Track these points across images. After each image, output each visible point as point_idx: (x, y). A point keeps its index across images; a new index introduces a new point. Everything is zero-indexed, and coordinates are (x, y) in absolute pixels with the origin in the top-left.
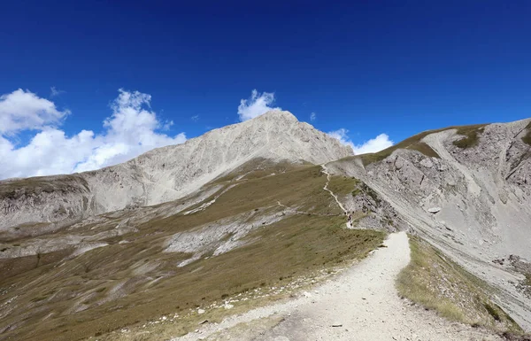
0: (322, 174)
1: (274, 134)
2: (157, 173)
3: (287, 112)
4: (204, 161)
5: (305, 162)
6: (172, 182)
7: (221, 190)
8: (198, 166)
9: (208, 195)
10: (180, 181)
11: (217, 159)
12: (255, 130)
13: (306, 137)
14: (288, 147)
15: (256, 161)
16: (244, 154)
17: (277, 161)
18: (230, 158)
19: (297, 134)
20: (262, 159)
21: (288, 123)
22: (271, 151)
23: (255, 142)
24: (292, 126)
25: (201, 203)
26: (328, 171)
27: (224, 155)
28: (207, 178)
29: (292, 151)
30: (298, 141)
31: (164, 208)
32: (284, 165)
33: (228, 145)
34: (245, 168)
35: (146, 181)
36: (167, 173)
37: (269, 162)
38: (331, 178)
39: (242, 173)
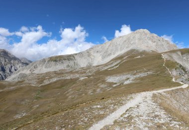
0: (161, 58)
1: (140, 39)
2: (95, 54)
3: (145, 30)
4: (112, 50)
5: (153, 51)
6: (100, 58)
7: (121, 62)
8: (109, 52)
9: (116, 64)
10: (103, 58)
11: (117, 50)
12: (132, 38)
13: (154, 41)
14: (146, 45)
15: (132, 51)
16: (127, 48)
17: (141, 51)
18: (121, 49)
19: (150, 39)
20: (134, 50)
21: (146, 34)
22: (139, 46)
23: (132, 42)
24: (148, 36)
25: (113, 67)
26: (165, 57)
27: (119, 48)
28: (113, 57)
29: (147, 47)
30: (150, 42)
31: (100, 67)
32: (144, 53)
33: (121, 44)
34: (127, 53)
35: (92, 57)
36: (99, 54)
37: (137, 51)
38: (166, 61)
39: (127, 55)
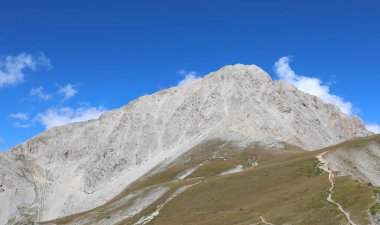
0: (319, 171)
1: (236, 101)
2: (55, 166)
3: (252, 68)
4: (130, 146)
5: (287, 146)
6: (79, 180)
7: (166, 195)
8: (119, 153)
9: (146, 203)
10: (93, 180)
11: (150, 142)
12: (206, 96)
13: (286, 106)
14: (259, 122)
15: (212, 145)
16: (190, 134)
17: (243, 145)
18: (168, 141)
19: (272, 100)
20: (219, 142)
21: (256, 83)
22: (234, 128)
23: (207, 113)
24: (263, 88)
25: (137, 217)
26: (329, 165)
27: (160, 135)
28: (133, 174)
29: (266, 129)
30: (273, 111)
32: (253, 152)
33: (166, 120)
34: (194, 157)
35: (41, 180)
36: (72, 165)
37: (231, 146)
38: (337, 180)
39: (191, 164)
